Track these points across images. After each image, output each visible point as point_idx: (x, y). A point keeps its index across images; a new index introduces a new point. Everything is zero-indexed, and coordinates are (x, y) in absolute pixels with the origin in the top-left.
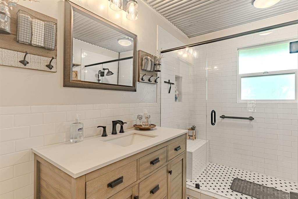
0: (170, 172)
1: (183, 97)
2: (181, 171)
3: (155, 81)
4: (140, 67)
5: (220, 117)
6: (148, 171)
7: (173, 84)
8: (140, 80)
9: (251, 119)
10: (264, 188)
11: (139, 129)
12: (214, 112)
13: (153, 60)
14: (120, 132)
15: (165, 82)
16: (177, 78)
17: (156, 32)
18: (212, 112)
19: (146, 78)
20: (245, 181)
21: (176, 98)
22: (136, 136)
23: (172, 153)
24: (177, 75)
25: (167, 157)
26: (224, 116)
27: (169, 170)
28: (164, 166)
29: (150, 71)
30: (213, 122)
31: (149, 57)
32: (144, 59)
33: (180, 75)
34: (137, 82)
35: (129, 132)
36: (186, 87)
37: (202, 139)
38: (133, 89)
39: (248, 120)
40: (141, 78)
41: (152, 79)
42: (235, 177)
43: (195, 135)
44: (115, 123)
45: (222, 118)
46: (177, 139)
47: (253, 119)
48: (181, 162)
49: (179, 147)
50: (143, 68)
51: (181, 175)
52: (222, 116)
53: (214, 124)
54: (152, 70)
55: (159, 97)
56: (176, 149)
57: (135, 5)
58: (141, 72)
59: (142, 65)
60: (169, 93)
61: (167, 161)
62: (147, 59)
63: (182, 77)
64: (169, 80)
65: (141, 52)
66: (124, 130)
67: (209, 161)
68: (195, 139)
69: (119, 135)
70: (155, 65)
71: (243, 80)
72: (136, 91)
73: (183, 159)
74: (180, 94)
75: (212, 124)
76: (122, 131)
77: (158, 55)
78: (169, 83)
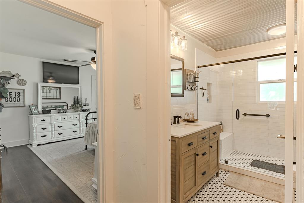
0: (211, 147)
1: (213, 99)
2: (217, 149)
3: (195, 89)
4: (186, 80)
5: (243, 115)
6: (201, 143)
7: (206, 89)
8: (186, 89)
9: (268, 116)
10: (276, 166)
11: (187, 121)
12: (238, 110)
13: (194, 75)
14: (177, 123)
15: (200, 89)
16: (209, 84)
17: (195, 53)
18: (237, 110)
19: (189, 88)
20: (262, 161)
21: (208, 100)
22: (187, 126)
23: (212, 135)
24: (208, 82)
25: (210, 137)
26: (246, 114)
27: (211, 145)
28: (208, 142)
29: (192, 82)
30: (238, 118)
31: (191, 73)
32: (188, 75)
33: (210, 82)
34: (184, 91)
35: (182, 123)
36: (214, 91)
37: (228, 132)
38: (182, 95)
39: (265, 117)
40: (186, 87)
41: (193, 88)
42: (254, 159)
43: (222, 129)
44: (175, 117)
45: (245, 115)
46: (214, 127)
47: (269, 116)
48: (216, 142)
49: (216, 132)
50: (188, 81)
51: (216, 150)
52: (245, 113)
53: (238, 119)
54: (193, 82)
55: (196, 100)
56: (214, 134)
57: (185, 41)
58: (187, 83)
59: (187, 79)
60: (203, 96)
61: (210, 140)
62: (190, 74)
63: (211, 83)
64: (203, 87)
65: (186, 70)
66: (180, 122)
67: (234, 149)
68: (222, 132)
69: (177, 125)
70: (195, 77)
71: (261, 85)
72: (183, 97)
73: (217, 141)
74: (210, 96)
75: (237, 119)
76: (178, 122)
77: (195, 69)
78: (203, 89)
